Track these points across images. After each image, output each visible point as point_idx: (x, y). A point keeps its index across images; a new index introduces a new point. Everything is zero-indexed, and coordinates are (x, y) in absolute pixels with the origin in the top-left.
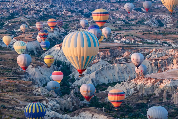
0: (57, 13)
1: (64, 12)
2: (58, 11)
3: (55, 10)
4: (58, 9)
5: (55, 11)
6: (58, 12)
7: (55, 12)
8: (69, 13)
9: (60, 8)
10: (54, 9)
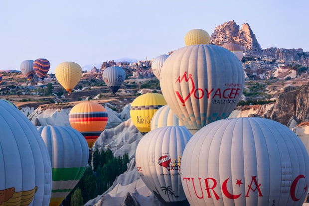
0: (260, 75)
1: (279, 72)
2: (262, 71)
3: (254, 68)
4: (264, 66)
5: (253, 71)
6: (262, 73)
7: (254, 74)
8: (291, 72)
9: (271, 63)
10: (252, 66)
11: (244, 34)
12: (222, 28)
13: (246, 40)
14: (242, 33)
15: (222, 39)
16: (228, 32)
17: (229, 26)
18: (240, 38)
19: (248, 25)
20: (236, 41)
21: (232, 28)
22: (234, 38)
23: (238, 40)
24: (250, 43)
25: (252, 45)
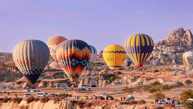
11: (187, 37)
12: (174, 32)
13: (188, 40)
14: (186, 36)
15: (174, 39)
16: (177, 35)
17: (178, 31)
18: (184, 39)
19: (190, 31)
20: (182, 40)
21: (180, 32)
22: (181, 39)
23: (183, 40)
24: (190, 42)
25: (191, 43)
